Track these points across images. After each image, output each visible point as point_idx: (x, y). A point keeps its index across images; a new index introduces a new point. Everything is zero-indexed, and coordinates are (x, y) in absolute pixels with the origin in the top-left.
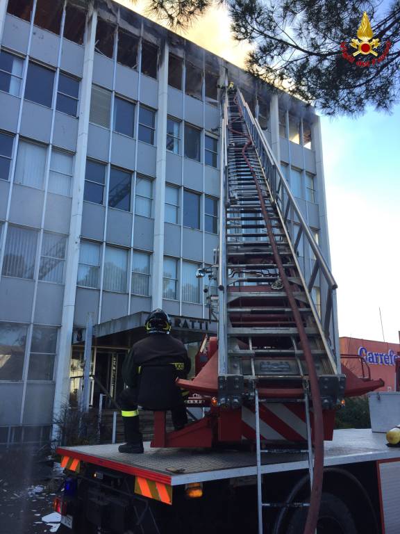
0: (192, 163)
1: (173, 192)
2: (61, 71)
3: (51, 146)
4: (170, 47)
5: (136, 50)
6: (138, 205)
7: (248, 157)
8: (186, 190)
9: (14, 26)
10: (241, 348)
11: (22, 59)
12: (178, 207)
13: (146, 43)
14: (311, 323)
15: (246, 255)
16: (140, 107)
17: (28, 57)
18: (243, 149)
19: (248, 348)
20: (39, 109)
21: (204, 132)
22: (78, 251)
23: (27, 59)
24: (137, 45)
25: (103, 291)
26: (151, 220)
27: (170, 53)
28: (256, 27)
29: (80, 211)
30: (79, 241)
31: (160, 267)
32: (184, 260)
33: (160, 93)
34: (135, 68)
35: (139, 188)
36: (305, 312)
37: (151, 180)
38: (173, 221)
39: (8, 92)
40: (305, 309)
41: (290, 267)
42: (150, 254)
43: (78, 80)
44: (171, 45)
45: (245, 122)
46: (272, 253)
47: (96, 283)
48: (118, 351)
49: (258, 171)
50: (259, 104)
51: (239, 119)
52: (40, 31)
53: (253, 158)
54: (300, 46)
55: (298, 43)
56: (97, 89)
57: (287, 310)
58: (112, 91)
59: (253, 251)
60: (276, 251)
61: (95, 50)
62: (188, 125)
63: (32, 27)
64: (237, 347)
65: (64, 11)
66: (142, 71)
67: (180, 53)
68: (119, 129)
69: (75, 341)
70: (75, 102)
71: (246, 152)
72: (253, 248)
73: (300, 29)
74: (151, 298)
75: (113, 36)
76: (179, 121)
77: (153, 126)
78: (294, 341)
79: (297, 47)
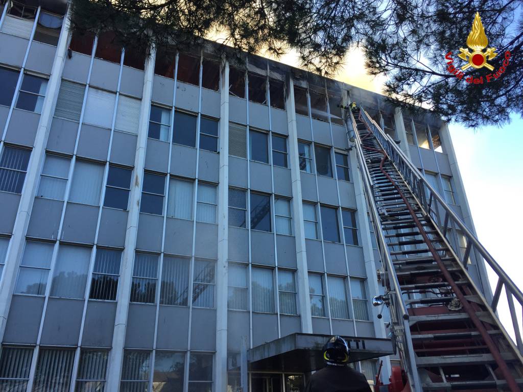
0: (325, 179)
1: (310, 209)
2: (202, 115)
3: (197, 180)
4: (294, 81)
5: (265, 88)
6: (279, 226)
7: (387, 172)
8: (323, 205)
9: (161, 84)
10: (434, 381)
11: (169, 110)
12: (316, 223)
13: (272, 81)
14: (505, 347)
15: (411, 274)
16: (272, 136)
17: (174, 108)
18: (381, 164)
19: (441, 381)
20: (185, 150)
21: (334, 150)
22: (227, 274)
23: (174, 109)
24: (266, 84)
25: (253, 312)
26: (292, 238)
27: (294, 86)
28: (390, 61)
29: (226, 236)
30: (226, 265)
31: (306, 283)
32: (329, 275)
33: (289, 121)
34: (265, 103)
35: (277, 208)
36: (494, 335)
37: (289, 200)
38: (313, 237)
39: (159, 139)
40: (493, 332)
41: (464, 284)
42: (294, 272)
43: (217, 120)
44: (295, 79)
45: (375, 138)
46: (439, 270)
47: (245, 306)
48: (273, 375)
49: (401, 184)
50: (383, 118)
51: (369, 136)
52: (182, 85)
53: (392, 172)
54: (437, 72)
55: (434, 69)
56: (234, 126)
57: (473, 333)
58: (246, 126)
59: (417, 269)
60: (443, 268)
61: (230, 93)
62: (317, 146)
63: (176, 82)
64: (428, 380)
65: (201, 65)
66: (272, 104)
67: (304, 84)
68: (255, 157)
69: (231, 367)
70: (215, 139)
71: (383, 166)
72: (416, 266)
73: (435, 57)
74: (300, 316)
75: (243, 79)
76: (309, 143)
77: (286, 150)
78: (490, 369)
79: (433, 73)
